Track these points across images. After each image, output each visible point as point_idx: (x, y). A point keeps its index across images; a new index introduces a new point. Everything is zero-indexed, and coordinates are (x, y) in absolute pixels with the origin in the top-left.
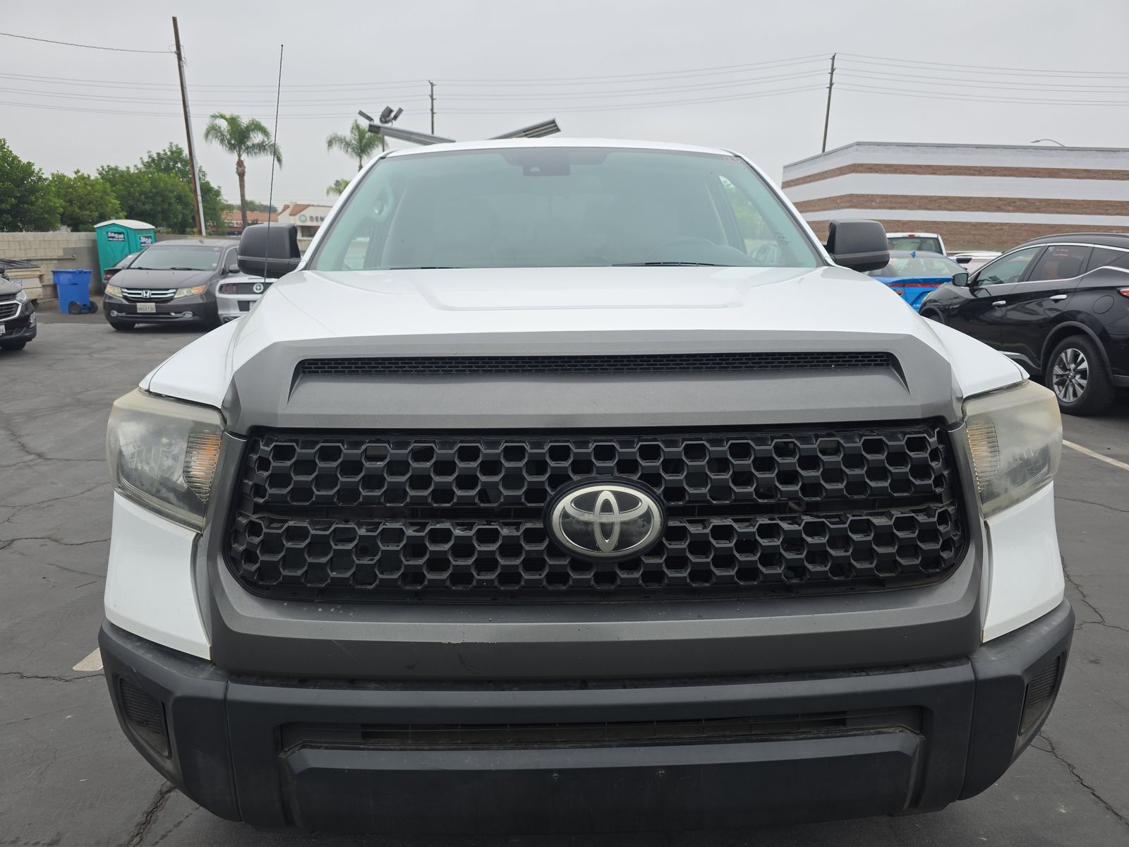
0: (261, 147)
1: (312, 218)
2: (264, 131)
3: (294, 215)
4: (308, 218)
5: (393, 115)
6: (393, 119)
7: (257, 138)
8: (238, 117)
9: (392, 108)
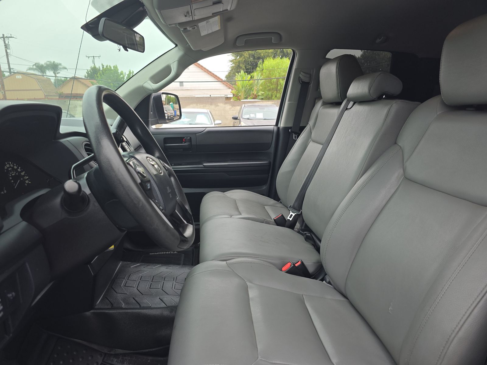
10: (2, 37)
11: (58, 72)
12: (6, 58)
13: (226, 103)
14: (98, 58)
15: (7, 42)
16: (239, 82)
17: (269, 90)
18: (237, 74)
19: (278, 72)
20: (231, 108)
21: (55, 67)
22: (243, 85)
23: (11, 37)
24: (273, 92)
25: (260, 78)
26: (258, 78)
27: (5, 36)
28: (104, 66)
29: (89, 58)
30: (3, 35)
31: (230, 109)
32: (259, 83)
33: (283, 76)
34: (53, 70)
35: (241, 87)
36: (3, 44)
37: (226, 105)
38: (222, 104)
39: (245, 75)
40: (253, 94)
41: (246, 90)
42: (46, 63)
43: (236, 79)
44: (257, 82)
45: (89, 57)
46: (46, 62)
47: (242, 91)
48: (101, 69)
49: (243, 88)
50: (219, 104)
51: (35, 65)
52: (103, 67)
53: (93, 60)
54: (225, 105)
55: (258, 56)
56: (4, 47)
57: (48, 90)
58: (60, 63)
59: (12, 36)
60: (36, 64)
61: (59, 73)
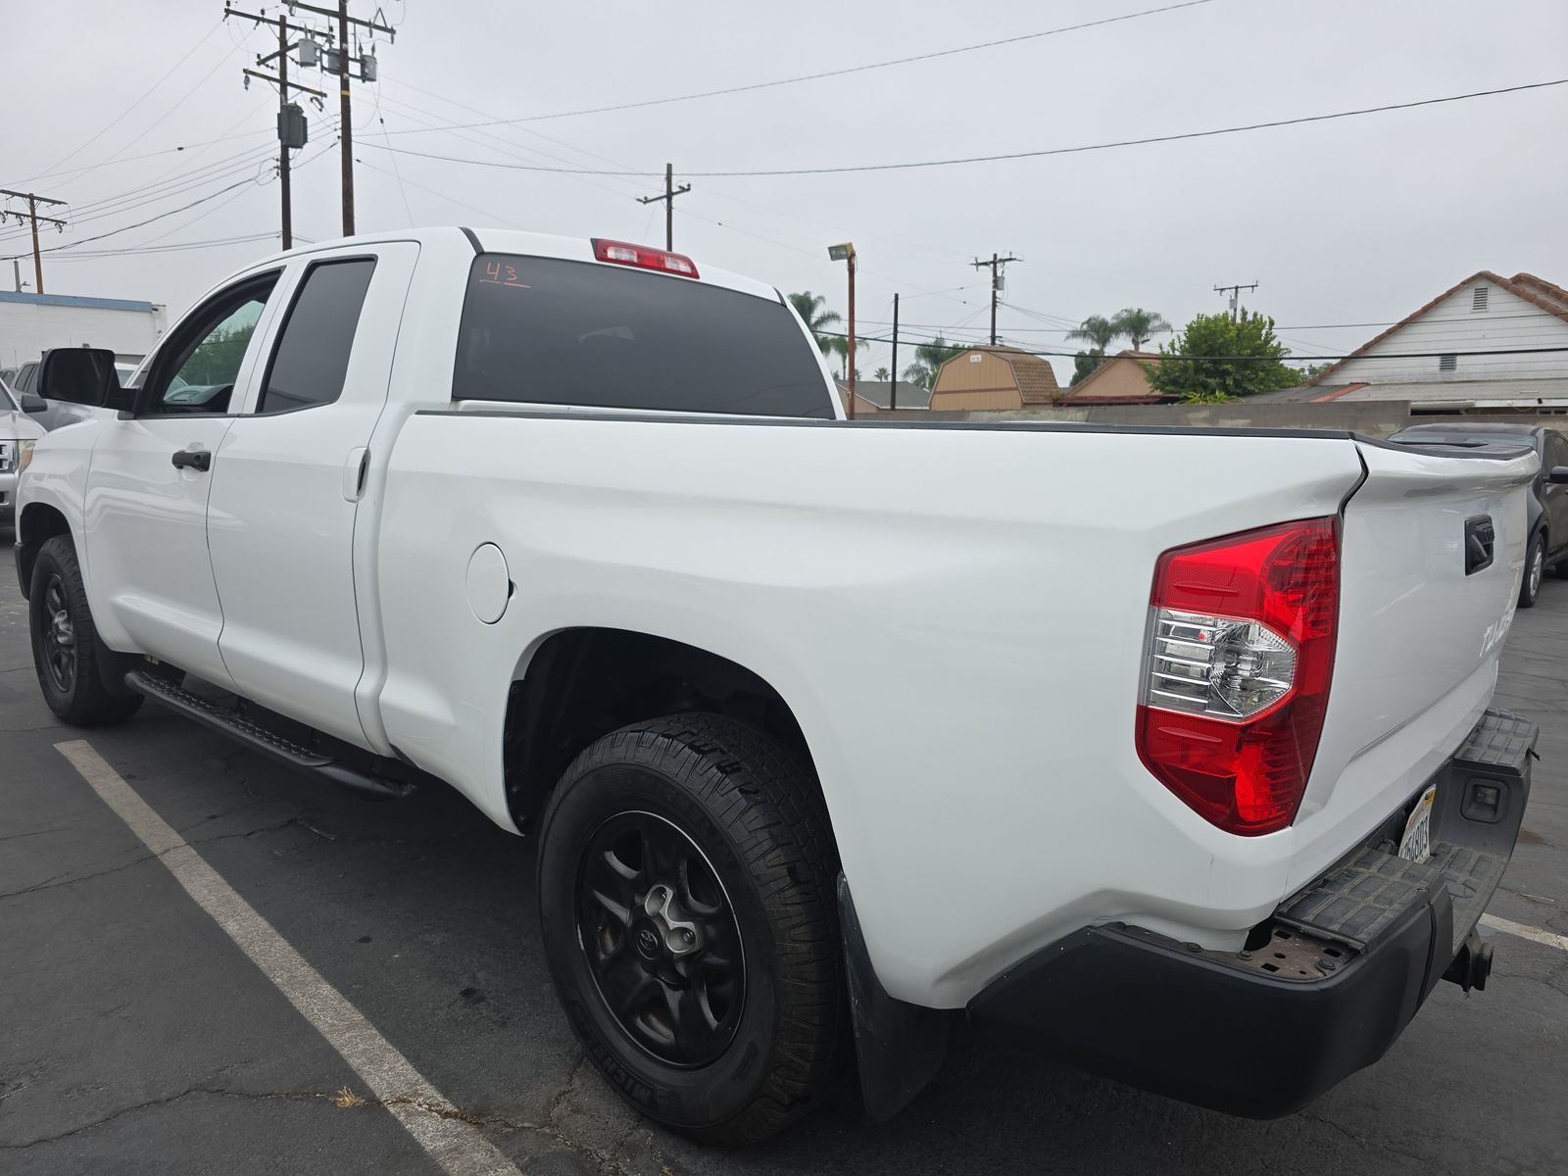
10: (991, 262)
11: (1145, 338)
12: (991, 312)
14: (1251, 289)
15: (999, 274)
21: (1137, 325)
23: (1010, 259)
27: (998, 258)
28: (1247, 313)
29: (1224, 293)
30: (995, 256)
34: (1133, 334)
36: (991, 278)
42: (1117, 317)
45: (1222, 290)
46: (1119, 311)
48: (1238, 321)
51: (1088, 322)
52: (1244, 318)
53: (1233, 297)
56: (992, 285)
57: (1033, 390)
58: (1158, 312)
59: (1013, 257)
60: (1090, 320)
61: (1148, 340)
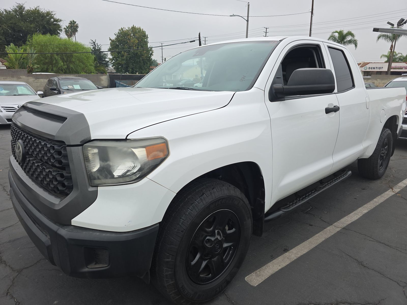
0: (350, 42)
1: (369, 68)
2: (352, 35)
3: (362, 67)
4: (368, 68)
5: (404, 21)
6: (404, 23)
7: (349, 38)
8: (343, 31)
9: (404, 18)
13: (28, 76)
16: (11, 54)
17: (44, 64)
18: (6, 46)
19: (52, 48)
20: (35, 80)
22: (16, 57)
24: (48, 66)
25: (33, 52)
26: (31, 52)
31: (33, 81)
32: (33, 56)
33: (56, 52)
35: (14, 60)
37: (29, 78)
38: (24, 77)
39: (16, 47)
40: (29, 67)
41: (20, 63)
43: (8, 52)
44: (32, 56)
47: (16, 63)
49: (16, 60)
50: (21, 77)
54: (27, 78)
55: (19, 29)
